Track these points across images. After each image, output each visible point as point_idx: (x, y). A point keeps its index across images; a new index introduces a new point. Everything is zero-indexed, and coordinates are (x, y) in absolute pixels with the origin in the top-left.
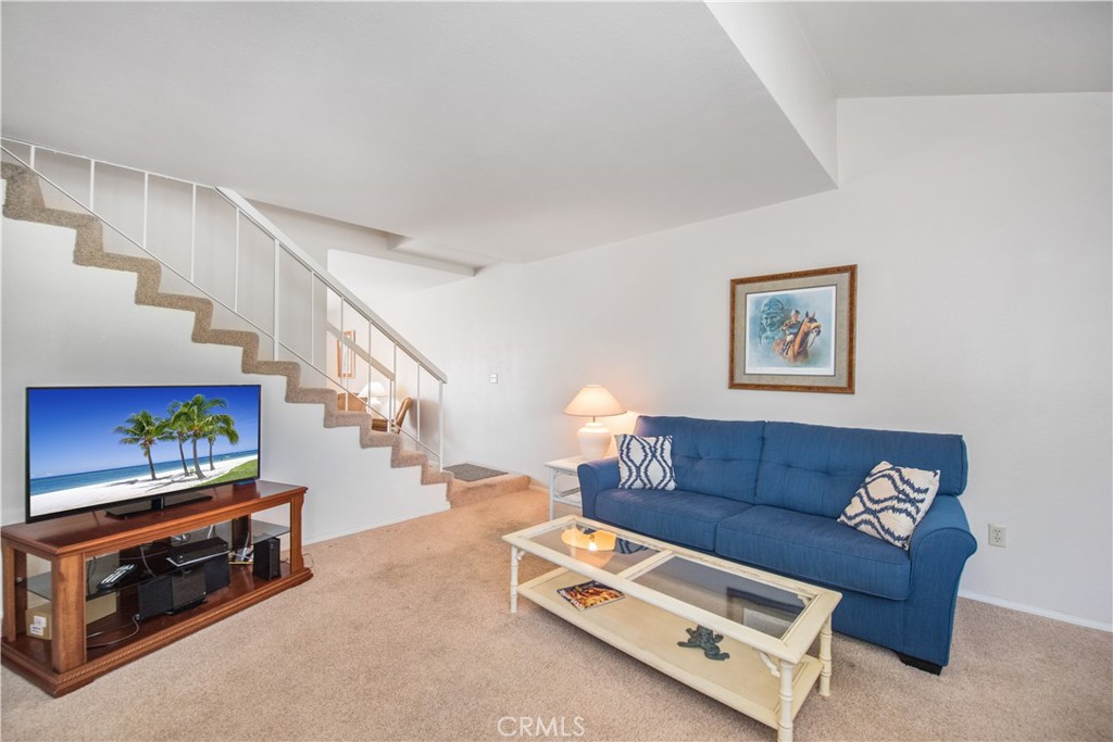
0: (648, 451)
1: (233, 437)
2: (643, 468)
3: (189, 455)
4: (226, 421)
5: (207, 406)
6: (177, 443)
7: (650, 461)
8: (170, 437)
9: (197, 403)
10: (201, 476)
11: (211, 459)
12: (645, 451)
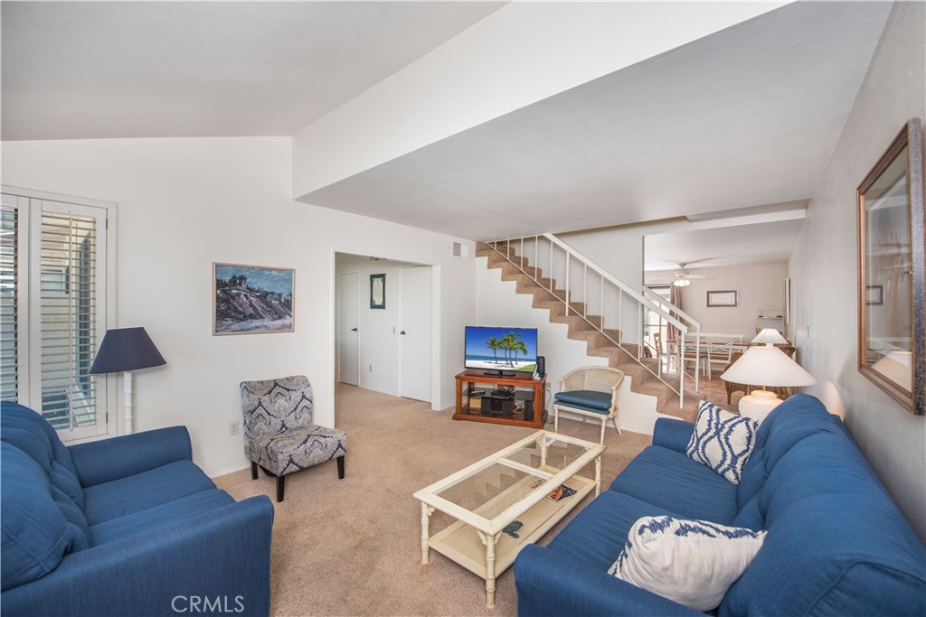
0: (713, 426)
1: (525, 352)
2: (702, 441)
3: (508, 356)
4: (522, 344)
5: (515, 336)
6: (503, 351)
7: (711, 438)
8: (501, 348)
9: (512, 336)
10: (512, 366)
11: (516, 360)
12: (709, 425)
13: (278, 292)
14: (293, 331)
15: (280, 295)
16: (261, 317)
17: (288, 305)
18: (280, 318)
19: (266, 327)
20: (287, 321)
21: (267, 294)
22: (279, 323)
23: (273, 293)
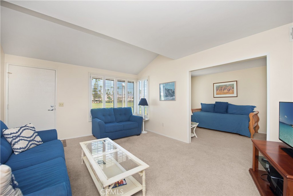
13: (171, 89)
14: (175, 101)
15: (172, 90)
16: (168, 96)
17: (174, 92)
18: (172, 96)
19: (169, 99)
20: (174, 97)
21: (169, 90)
22: (172, 98)
23: (170, 89)
